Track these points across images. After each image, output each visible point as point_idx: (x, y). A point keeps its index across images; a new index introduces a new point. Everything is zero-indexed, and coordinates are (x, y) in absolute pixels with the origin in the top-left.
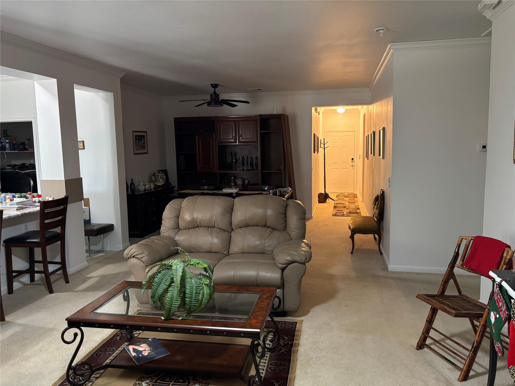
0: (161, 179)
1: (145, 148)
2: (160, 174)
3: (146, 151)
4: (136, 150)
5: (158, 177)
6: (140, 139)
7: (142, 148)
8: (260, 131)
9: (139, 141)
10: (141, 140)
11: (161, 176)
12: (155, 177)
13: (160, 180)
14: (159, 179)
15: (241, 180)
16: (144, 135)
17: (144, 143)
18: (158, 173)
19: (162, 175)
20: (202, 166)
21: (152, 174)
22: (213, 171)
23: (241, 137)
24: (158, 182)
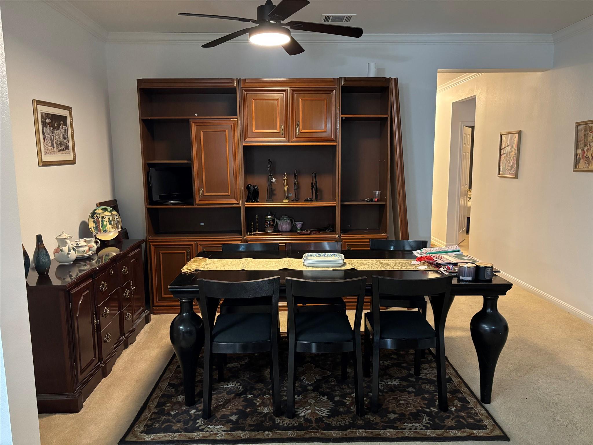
0: (110, 224)
1: (67, 148)
2: (107, 213)
3: (71, 158)
4: (46, 153)
5: (102, 221)
6: (56, 125)
7: (61, 150)
8: (342, 114)
9: (53, 130)
10: (58, 129)
11: (109, 219)
12: (96, 222)
13: (109, 227)
14: (106, 225)
16: (65, 117)
17: (65, 137)
18: (102, 211)
19: (113, 215)
20: (206, 193)
21: (89, 214)
22: (233, 204)
23: (298, 129)
24: (104, 231)
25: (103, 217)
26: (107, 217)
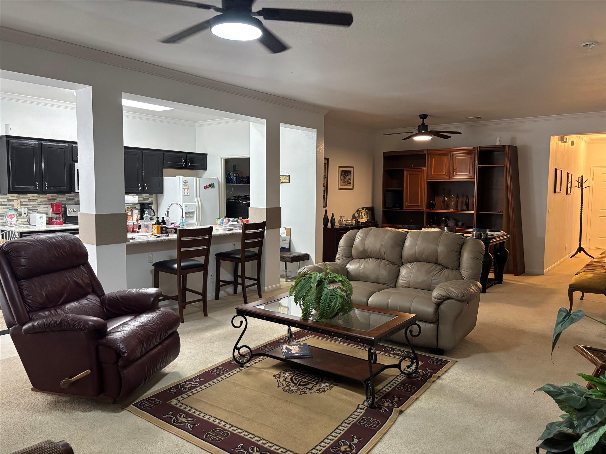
0: (364, 215)
1: (350, 183)
2: (364, 211)
3: (351, 187)
4: (341, 185)
5: (361, 214)
6: (346, 174)
7: (348, 184)
8: (479, 165)
9: (345, 176)
10: (347, 176)
12: (359, 214)
14: (363, 216)
15: (453, 221)
16: (351, 171)
17: (350, 179)
18: (362, 210)
19: (366, 212)
20: (409, 204)
21: (356, 210)
22: (421, 210)
23: (454, 173)
24: (362, 218)
25: (362, 212)
26: (364, 213)
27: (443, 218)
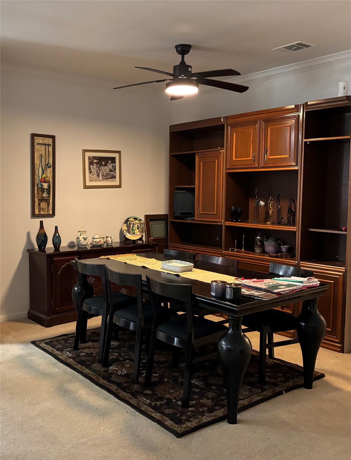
0: (138, 229)
2: (137, 221)
3: (117, 183)
4: (91, 181)
5: (133, 226)
8: (305, 139)
11: (138, 225)
12: (128, 227)
13: (137, 231)
14: (135, 229)
15: (273, 242)
16: (115, 158)
19: (140, 224)
20: (202, 212)
21: (124, 221)
22: (217, 222)
23: (266, 156)
24: (133, 234)
25: (134, 224)
26: (137, 224)
27: (258, 237)
